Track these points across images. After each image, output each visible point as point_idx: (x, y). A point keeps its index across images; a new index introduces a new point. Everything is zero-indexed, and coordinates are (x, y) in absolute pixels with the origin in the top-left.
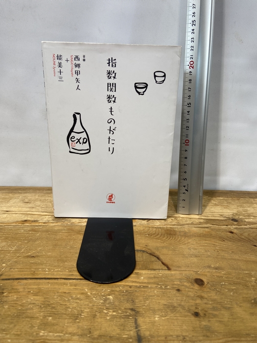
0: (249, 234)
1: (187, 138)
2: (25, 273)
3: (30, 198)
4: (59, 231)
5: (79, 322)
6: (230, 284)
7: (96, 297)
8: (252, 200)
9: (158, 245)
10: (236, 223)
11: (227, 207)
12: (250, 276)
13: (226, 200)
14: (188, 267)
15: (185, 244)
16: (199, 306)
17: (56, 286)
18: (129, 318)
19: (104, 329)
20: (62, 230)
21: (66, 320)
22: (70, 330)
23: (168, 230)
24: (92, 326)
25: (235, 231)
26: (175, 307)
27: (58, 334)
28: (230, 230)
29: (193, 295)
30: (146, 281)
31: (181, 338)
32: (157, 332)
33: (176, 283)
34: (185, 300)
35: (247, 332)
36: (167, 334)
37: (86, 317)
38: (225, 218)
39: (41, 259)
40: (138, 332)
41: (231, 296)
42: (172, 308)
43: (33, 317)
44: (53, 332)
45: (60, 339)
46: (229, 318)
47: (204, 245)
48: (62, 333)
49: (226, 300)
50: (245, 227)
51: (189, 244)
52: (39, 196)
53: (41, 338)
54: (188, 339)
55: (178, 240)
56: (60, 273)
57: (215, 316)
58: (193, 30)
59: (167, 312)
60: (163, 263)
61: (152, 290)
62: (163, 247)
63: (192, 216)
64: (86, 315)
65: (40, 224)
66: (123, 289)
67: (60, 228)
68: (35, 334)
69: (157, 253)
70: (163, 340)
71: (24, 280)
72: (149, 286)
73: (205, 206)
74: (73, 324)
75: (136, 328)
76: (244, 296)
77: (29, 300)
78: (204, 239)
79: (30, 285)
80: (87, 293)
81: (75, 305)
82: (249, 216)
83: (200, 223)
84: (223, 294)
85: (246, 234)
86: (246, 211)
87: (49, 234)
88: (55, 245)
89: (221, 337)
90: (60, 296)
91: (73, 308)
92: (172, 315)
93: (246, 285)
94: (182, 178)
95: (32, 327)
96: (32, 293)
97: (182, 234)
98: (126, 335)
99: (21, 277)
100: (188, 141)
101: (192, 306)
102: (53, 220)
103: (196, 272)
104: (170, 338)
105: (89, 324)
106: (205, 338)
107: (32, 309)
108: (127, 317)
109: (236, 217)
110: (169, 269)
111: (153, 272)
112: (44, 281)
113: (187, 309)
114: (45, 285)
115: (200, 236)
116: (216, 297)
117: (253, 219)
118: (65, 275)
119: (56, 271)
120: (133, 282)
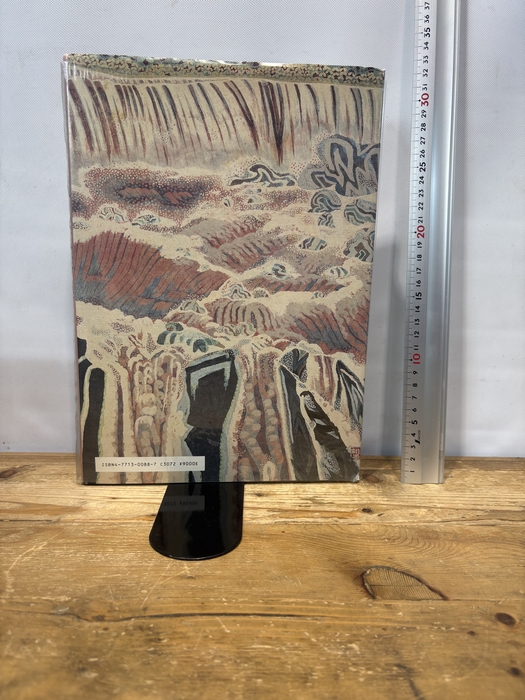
2: (187, 605)
5: (312, 687)
7: (329, 646)
9: (411, 557)
11: (518, 488)
14: (478, 594)
15: (462, 555)
16: (516, 658)
17: (250, 628)
18: (398, 680)
21: (289, 683)
23: (421, 531)
24: (337, 692)
26: (473, 661)
29: (500, 641)
30: (408, 618)
33: (463, 621)
34: (489, 649)
38: (521, 509)
39: (207, 581)
42: (470, 662)
43: (229, 680)
47: (496, 556)
51: (468, 555)
55: (446, 548)
56: (249, 605)
59: (462, 670)
60: (431, 589)
61: (425, 634)
62: (422, 561)
64: (321, 676)
66: (372, 633)
69: (415, 571)
72: (418, 628)
74: (304, 691)
75: (416, 695)
77: (211, 651)
78: (494, 545)
80: (310, 639)
81: (295, 659)
83: (479, 518)
91: (293, 663)
92: (473, 673)
95: (233, 695)
96: (212, 639)
97: (450, 536)
99: (182, 612)
101: (503, 658)
103: (496, 603)
105: (331, 689)
107: (222, 666)
108: (394, 678)
110: (445, 598)
111: (416, 603)
113: (495, 663)
115: (485, 541)
118: (259, 608)
119: (241, 602)
120: (387, 620)
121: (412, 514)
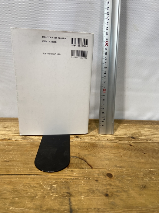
0: (141, 146)
1: (104, 88)
2: (2, 171)
3: (8, 125)
4: (25, 145)
5: (34, 201)
6: (128, 176)
7: (46, 186)
8: (144, 125)
9: (86, 153)
10: (133, 139)
11: (129, 130)
12: (140, 171)
13: (128, 126)
14: (103, 166)
15: (102, 152)
16: (109, 190)
17: (22, 179)
18: (65, 198)
19: (49, 205)
20: (27, 145)
21: (27, 200)
22: (29, 206)
23: (92, 144)
24: (42, 203)
25: (133, 144)
26: (94, 191)
27: (21, 209)
28: (130, 144)
29: (105, 184)
30: (77, 175)
31: (97, 209)
32: (82, 206)
33: (95, 176)
34: (100, 187)
35: (137, 205)
36: (88, 207)
37: (39, 198)
38: (127, 137)
39: (13, 163)
40: (70, 207)
41: (128, 183)
42: (92, 192)
43: (6, 199)
44: (18, 207)
45: (22, 211)
46: (126, 197)
47: (114, 153)
48: (23, 208)
49: (125, 186)
50: (139, 142)
51: (104, 153)
52: (13, 124)
53: (10, 211)
54: (101, 210)
55: (98, 150)
56: (24, 171)
57: (118, 196)
58: (108, 23)
59: (89, 194)
60: (88, 164)
61: (81, 181)
62: (89, 155)
63: (107, 135)
64: (39, 197)
65: (13, 141)
66: (63, 181)
67: (26, 143)
68: (6, 208)
69: (85, 158)
70: (86, 211)
71: (2, 176)
72: (79, 178)
73: (116, 129)
74: (31, 202)
75: (70, 204)
76: (136, 183)
77: (4, 188)
78: (114, 149)
79: (5, 179)
80: (40, 183)
81: (32, 191)
82: (142, 135)
83: (112, 140)
84: (123, 183)
85: (139, 146)
86: (140, 132)
87: (18, 147)
88: (22, 154)
89: (121, 209)
90: (23, 185)
91: (31, 192)
92: (92, 196)
93: (138, 177)
94: (101, 112)
95: (5, 204)
96: (6, 184)
97: (101, 146)
98: (63, 208)
100: (105, 90)
101: (104, 190)
102: (22, 138)
103: (108, 169)
104: (90, 210)
105: (41, 202)
106: (111, 209)
107: (6, 193)
108: (64, 197)
109: (134, 136)
110: (92, 168)
111: (82, 170)
112: (14, 176)
113: (101, 192)
114: (14, 179)
115: (112, 148)
116: (119, 185)
117: (144, 137)
118: (27, 172)
119: (21, 170)
120: (69, 176)
121: (91, 138)
